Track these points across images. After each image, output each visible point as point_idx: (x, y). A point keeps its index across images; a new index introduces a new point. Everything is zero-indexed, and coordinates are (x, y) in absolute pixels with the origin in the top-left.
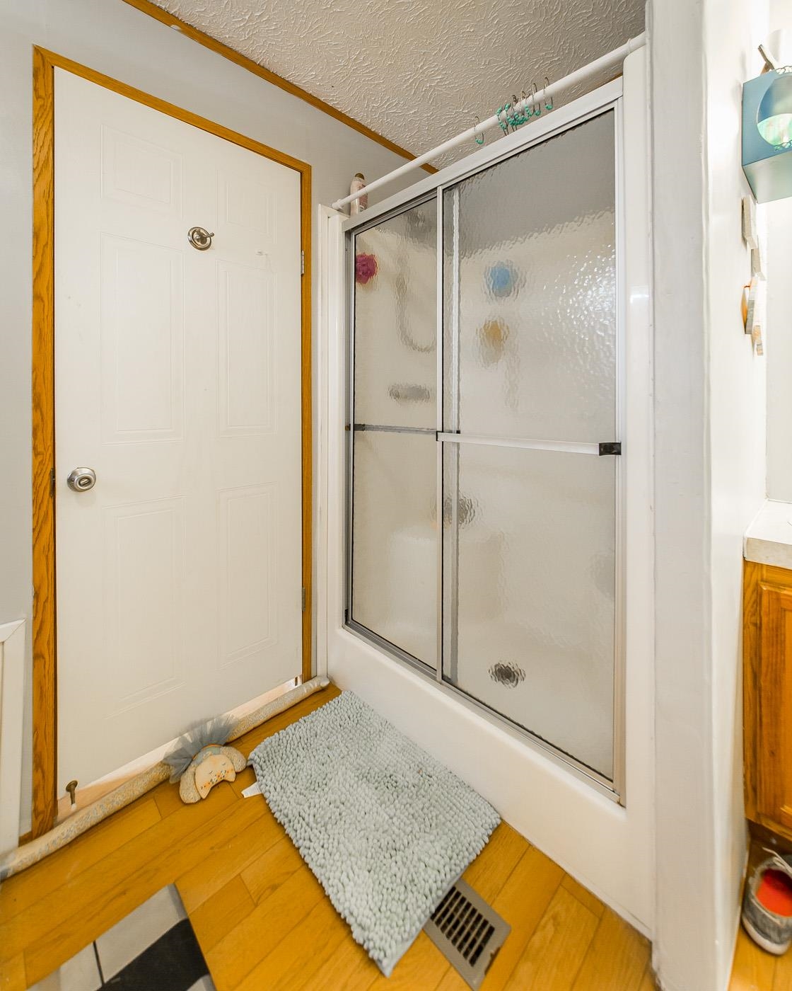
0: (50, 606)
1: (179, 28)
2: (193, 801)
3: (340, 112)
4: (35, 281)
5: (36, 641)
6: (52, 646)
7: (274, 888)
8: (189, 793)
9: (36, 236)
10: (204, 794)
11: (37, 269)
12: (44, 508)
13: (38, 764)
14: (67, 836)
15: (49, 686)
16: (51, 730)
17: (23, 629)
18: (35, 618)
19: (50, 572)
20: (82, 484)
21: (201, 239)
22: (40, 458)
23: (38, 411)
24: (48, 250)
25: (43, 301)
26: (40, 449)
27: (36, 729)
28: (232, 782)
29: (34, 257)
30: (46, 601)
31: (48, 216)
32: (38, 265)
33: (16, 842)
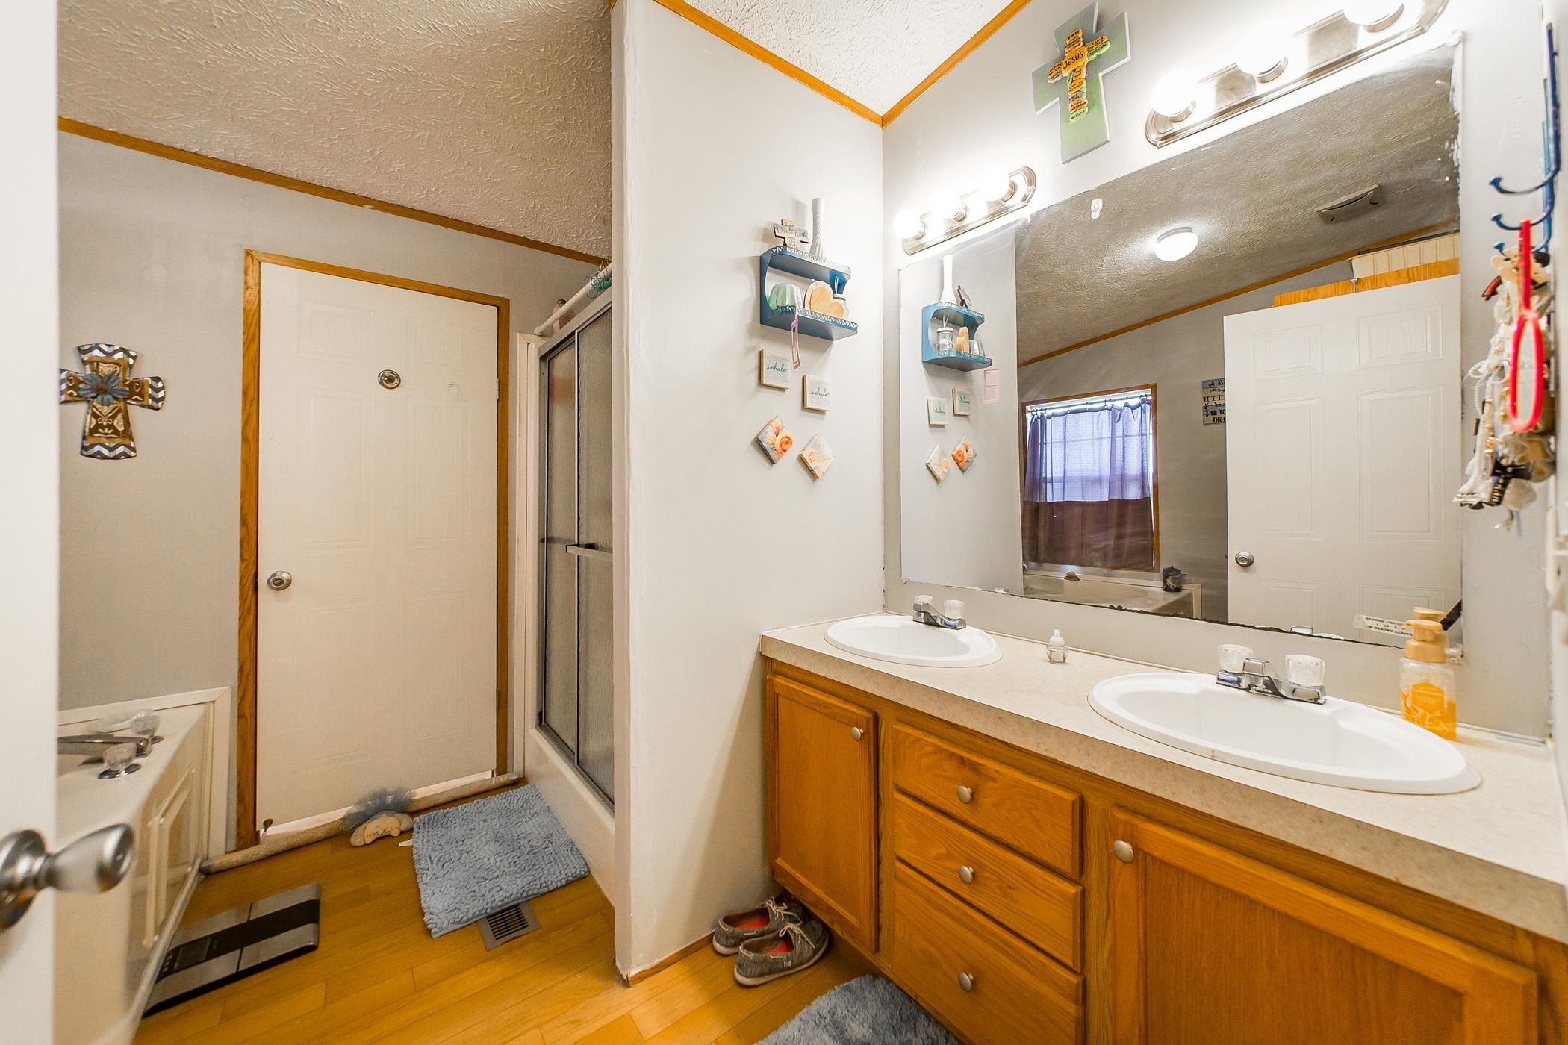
0: (251, 678)
1: (371, 206)
2: (358, 844)
3: (545, 243)
4: (243, 429)
5: (240, 704)
6: (253, 709)
7: (387, 894)
8: (356, 839)
9: (245, 393)
10: (369, 841)
11: (245, 419)
12: (248, 603)
13: (241, 800)
14: (258, 854)
15: (250, 740)
16: (251, 774)
17: (229, 694)
18: (239, 686)
19: (252, 652)
20: (279, 584)
21: (390, 380)
22: (246, 563)
23: (245, 528)
24: (255, 404)
25: (249, 443)
26: (246, 556)
27: (239, 773)
28: (395, 837)
29: (243, 410)
30: (248, 675)
31: (254, 377)
32: (246, 416)
33: (224, 852)
